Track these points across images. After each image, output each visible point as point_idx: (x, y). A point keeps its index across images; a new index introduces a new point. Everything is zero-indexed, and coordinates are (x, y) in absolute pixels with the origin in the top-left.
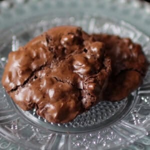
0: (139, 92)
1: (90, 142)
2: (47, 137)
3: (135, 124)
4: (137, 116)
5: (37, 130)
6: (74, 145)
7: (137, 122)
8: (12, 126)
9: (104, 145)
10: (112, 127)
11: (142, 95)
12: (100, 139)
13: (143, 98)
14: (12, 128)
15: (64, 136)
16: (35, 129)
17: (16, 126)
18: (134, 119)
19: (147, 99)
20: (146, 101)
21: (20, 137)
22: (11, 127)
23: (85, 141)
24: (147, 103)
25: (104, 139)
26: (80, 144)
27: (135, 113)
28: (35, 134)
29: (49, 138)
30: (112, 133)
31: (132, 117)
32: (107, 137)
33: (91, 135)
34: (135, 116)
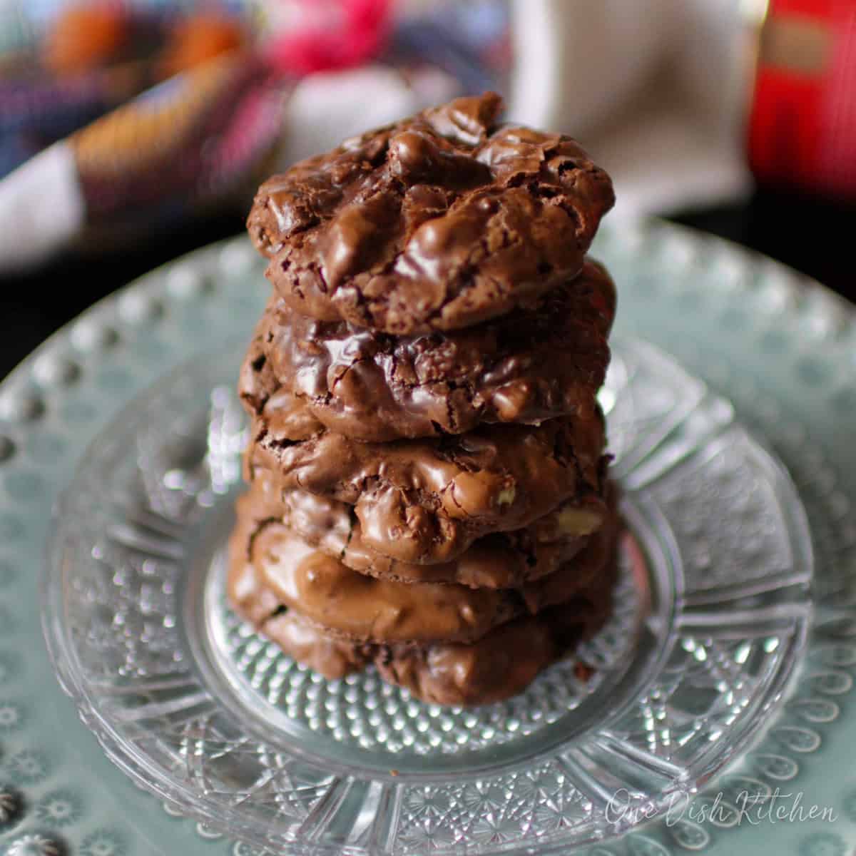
0: (681, 621)
1: (472, 816)
2: (313, 791)
3: (653, 747)
4: (662, 716)
5: (278, 758)
6: (412, 823)
7: (659, 740)
8: (184, 743)
9: (526, 827)
10: (564, 756)
11: (689, 630)
12: (513, 802)
13: (690, 645)
14: (184, 751)
15: (376, 787)
16: (271, 757)
17: (199, 745)
18: (650, 725)
19: (708, 650)
20: (701, 655)
21: (209, 786)
22: (177, 747)
23: (457, 810)
24: (703, 663)
25: (525, 804)
26: (434, 819)
27: (656, 702)
28: (267, 776)
29: (321, 793)
30: (561, 780)
31: (642, 720)
32: (539, 797)
33: (479, 785)
34: (655, 714)
